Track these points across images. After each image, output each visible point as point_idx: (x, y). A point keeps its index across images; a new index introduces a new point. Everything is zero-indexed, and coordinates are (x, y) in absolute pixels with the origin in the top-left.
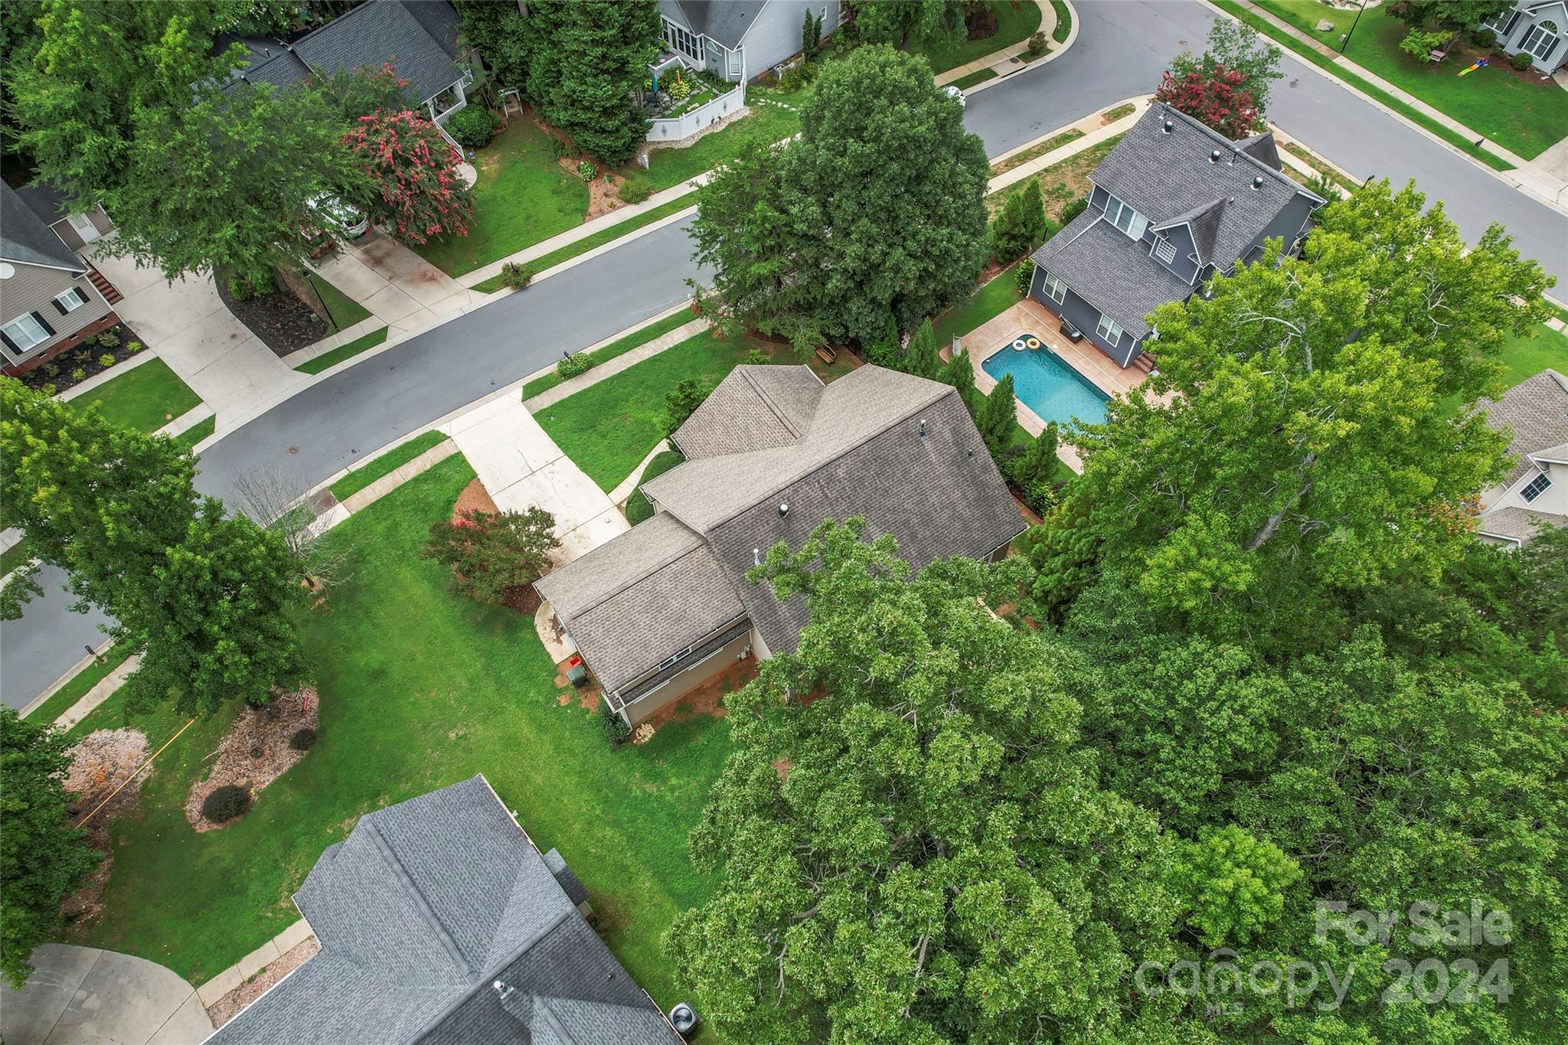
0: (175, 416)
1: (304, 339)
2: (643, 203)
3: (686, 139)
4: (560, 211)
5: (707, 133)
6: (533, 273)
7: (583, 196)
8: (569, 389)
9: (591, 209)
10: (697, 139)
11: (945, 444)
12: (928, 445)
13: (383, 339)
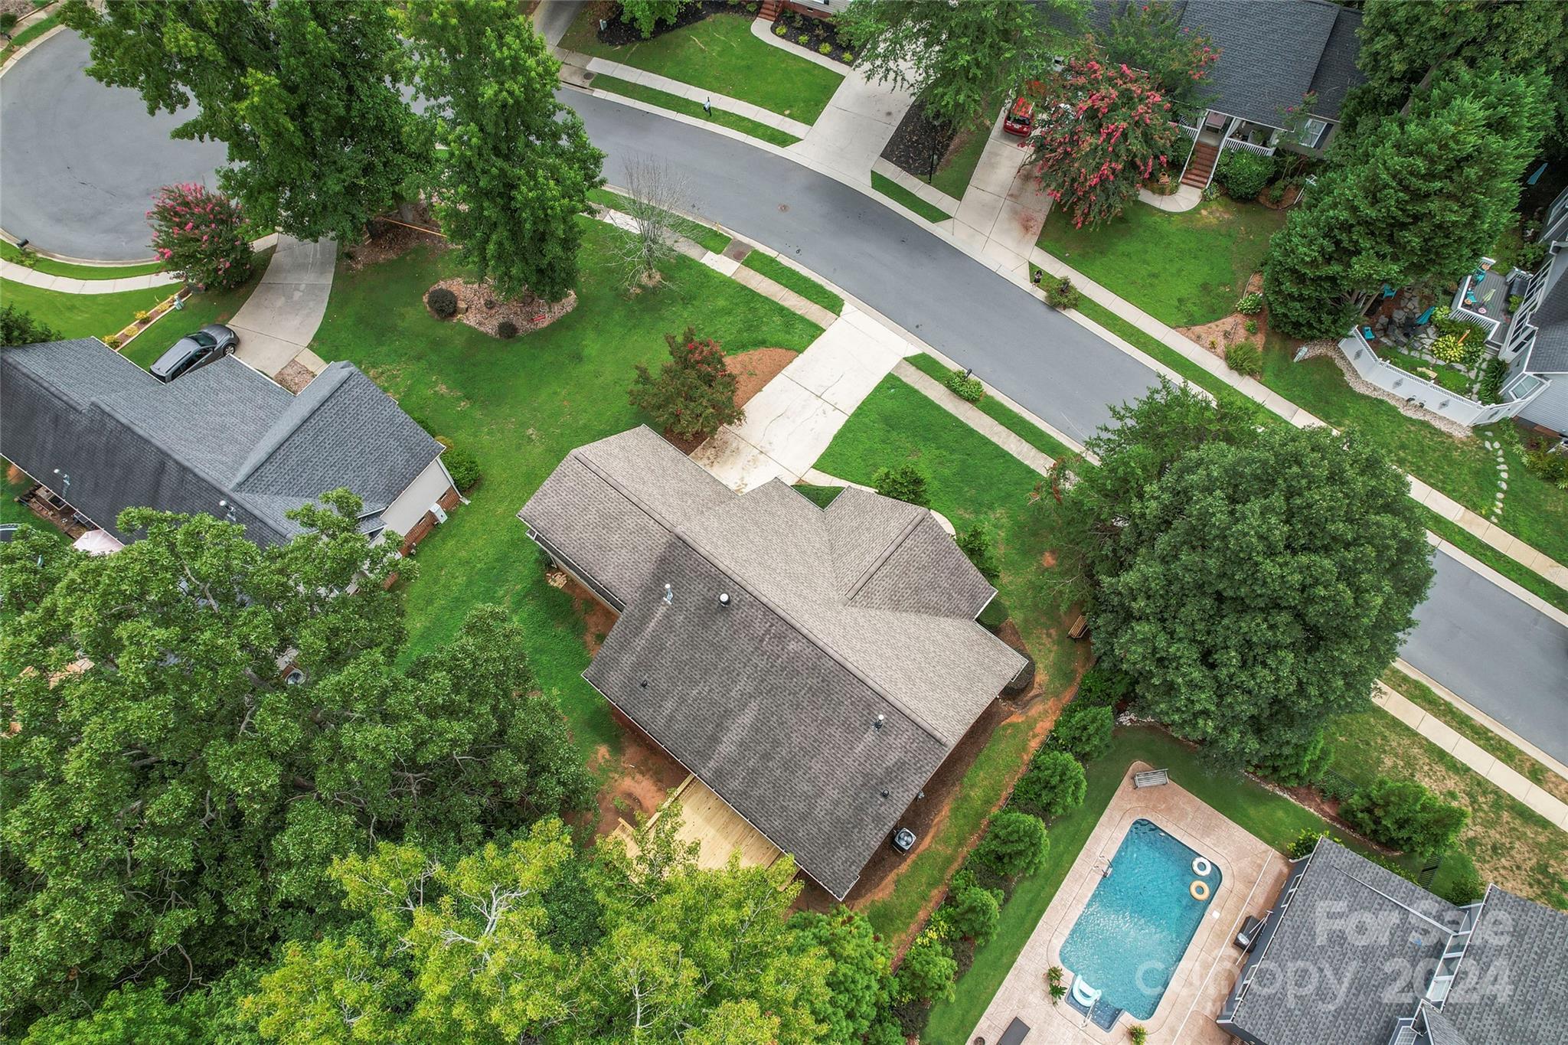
0: (789, 116)
1: (907, 162)
2: (1235, 374)
3: (1367, 385)
4: (1180, 300)
5: (1393, 403)
6: (1075, 306)
7: (1214, 314)
8: (936, 392)
9: (1198, 329)
10: (1375, 395)
11: (882, 757)
12: (870, 736)
13: (934, 220)
